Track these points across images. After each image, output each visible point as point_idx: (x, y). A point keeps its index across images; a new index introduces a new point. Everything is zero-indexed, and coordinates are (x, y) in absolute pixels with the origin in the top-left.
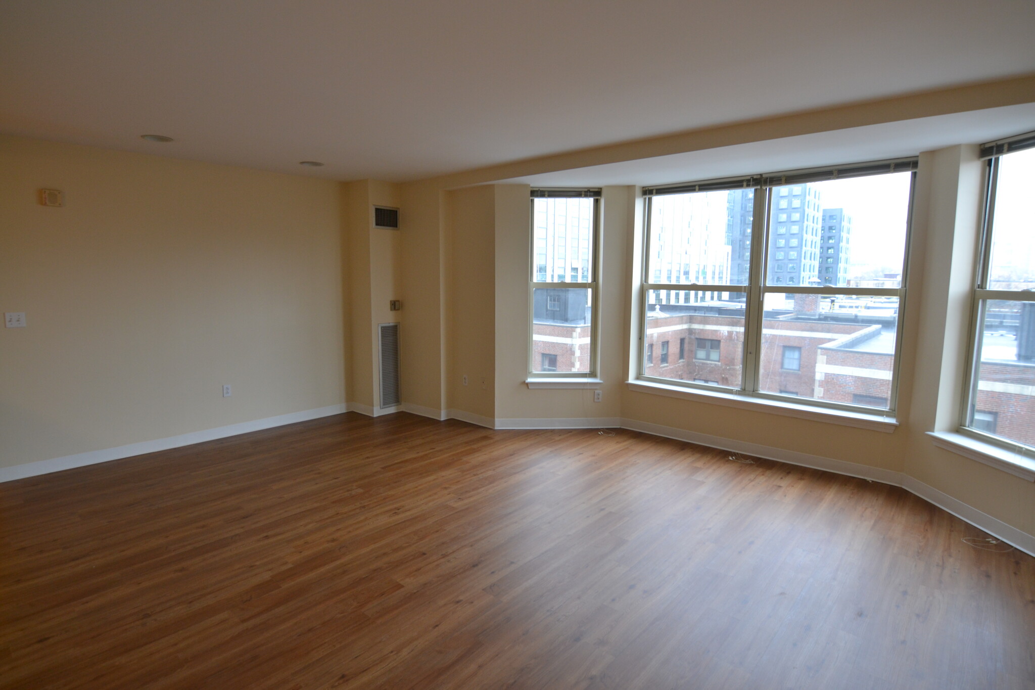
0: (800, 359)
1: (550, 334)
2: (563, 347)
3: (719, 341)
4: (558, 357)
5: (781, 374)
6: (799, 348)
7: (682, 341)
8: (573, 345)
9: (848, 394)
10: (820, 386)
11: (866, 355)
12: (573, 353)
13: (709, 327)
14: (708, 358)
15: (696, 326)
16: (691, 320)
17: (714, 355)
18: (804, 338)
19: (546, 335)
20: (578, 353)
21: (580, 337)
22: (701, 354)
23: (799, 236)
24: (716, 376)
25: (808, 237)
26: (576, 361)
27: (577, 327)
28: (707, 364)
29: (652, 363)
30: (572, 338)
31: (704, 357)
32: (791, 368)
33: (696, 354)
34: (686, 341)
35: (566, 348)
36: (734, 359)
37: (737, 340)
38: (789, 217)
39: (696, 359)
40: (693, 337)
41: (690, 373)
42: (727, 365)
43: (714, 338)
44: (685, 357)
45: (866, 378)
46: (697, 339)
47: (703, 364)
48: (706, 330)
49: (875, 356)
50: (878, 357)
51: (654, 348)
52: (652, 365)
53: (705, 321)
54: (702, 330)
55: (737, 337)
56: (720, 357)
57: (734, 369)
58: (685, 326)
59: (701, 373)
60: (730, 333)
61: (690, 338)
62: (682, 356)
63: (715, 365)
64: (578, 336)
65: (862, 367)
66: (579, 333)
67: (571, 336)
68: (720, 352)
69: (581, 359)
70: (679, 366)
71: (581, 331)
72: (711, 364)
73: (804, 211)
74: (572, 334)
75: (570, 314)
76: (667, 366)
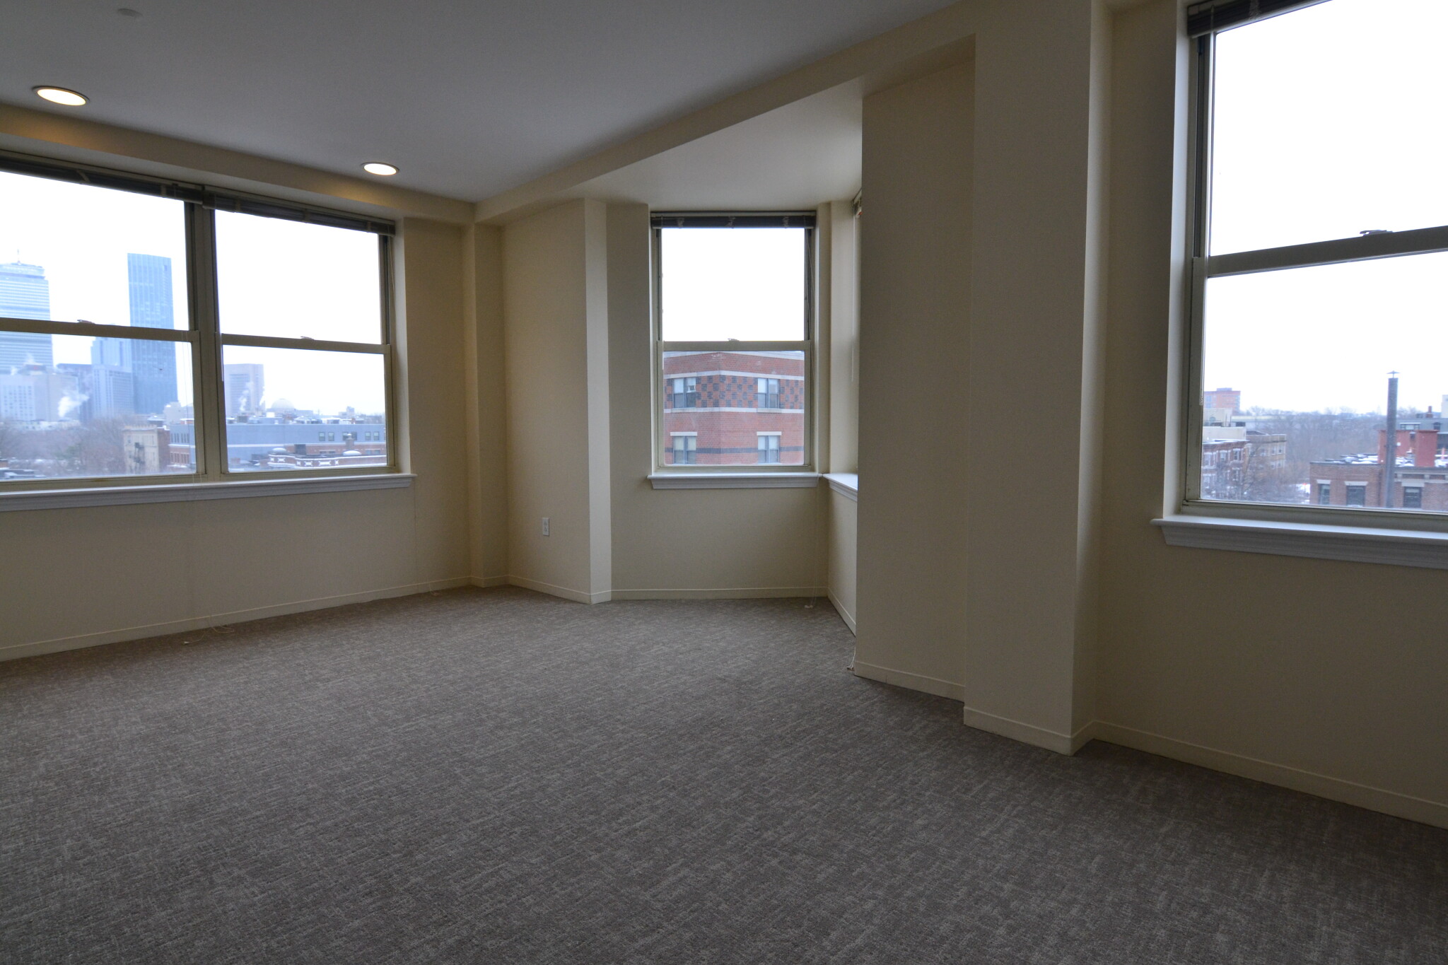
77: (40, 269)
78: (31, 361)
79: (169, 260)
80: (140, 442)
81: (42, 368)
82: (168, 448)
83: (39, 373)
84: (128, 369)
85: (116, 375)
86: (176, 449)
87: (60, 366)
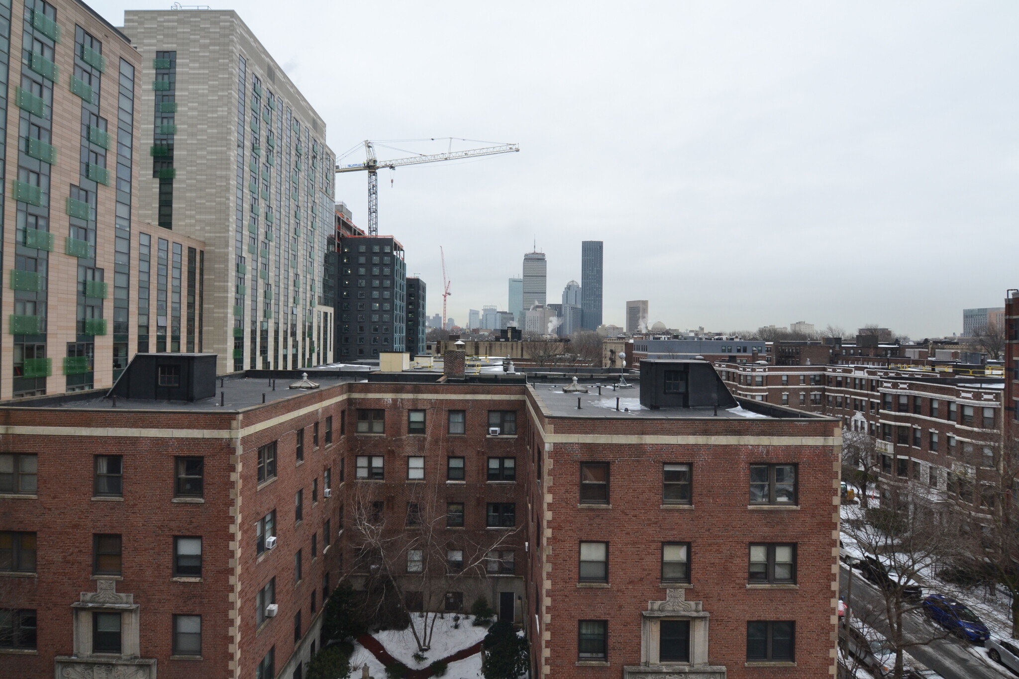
0: (465, 422)
1: (189, 427)
2: (214, 444)
3: (384, 410)
4: (206, 459)
5: (447, 440)
6: (463, 412)
7: (343, 412)
8: (231, 439)
9: (576, 461)
10: (549, 457)
11: (588, 421)
12: (233, 451)
13: (371, 396)
14: (371, 430)
15: (356, 395)
16: (350, 388)
17: (378, 427)
18: (467, 401)
19: (183, 428)
20: (240, 451)
21: (242, 428)
22: (363, 426)
23: (391, 301)
24: (382, 450)
25: (398, 302)
26: (237, 463)
27: (238, 413)
28: (371, 437)
29: (317, 446)
30: (230, 429)
31: (367, 430)
32: (456, 432)
33: (357, 427)
34: (346, 413)
35: (221, 445)
36: (400, 429)
37: (403, 407)
38: (381, 283)
39: (357, 432)
40: (353, 408)
41: (352, 449)
42: (392, 436)
43: (378, 407)
44: (346, 432)
45: (589, 444)
46: (358, 409)
47: (367, 437)
48: (368, 399)
49: (596, 421)
50: (599, 421)
51: (320, 425)
52: (318, 448)
53: (366, 389)
54: (363, 399)
55: (402, 404)
56: (384, 428)
57: (401, 440)
58: (345, 397)
59: (364, 448)
60: (395, 401)
61: (349, 410)
62: (342, 432)
63: (380, 437)
64: (240, 425)
65: (587, 433)
66: (242, 422)
67: (228, 427)
68: (384, 422)
69: (244, 459)
70: (341, 444)
71: (244, 417)
72: (375, 437)
73: (394, 278)
74: (230, 424)
75: (197, 390)
76: (331, 446)
77: (543, 255)
78: (537, 303)
79: (602, 243)
80: (613, 349)
81: (542, 307)
82: (632, 354)
83: (541, 309)
84: (579, 306)
85: (574, 309)
86: (637, 354)
87: (548, 305)
